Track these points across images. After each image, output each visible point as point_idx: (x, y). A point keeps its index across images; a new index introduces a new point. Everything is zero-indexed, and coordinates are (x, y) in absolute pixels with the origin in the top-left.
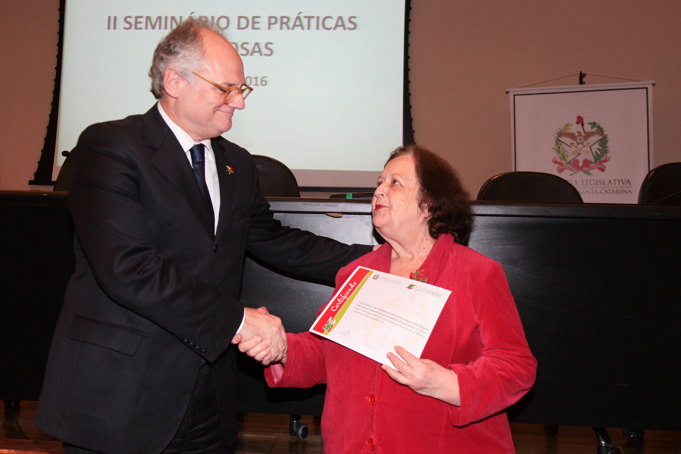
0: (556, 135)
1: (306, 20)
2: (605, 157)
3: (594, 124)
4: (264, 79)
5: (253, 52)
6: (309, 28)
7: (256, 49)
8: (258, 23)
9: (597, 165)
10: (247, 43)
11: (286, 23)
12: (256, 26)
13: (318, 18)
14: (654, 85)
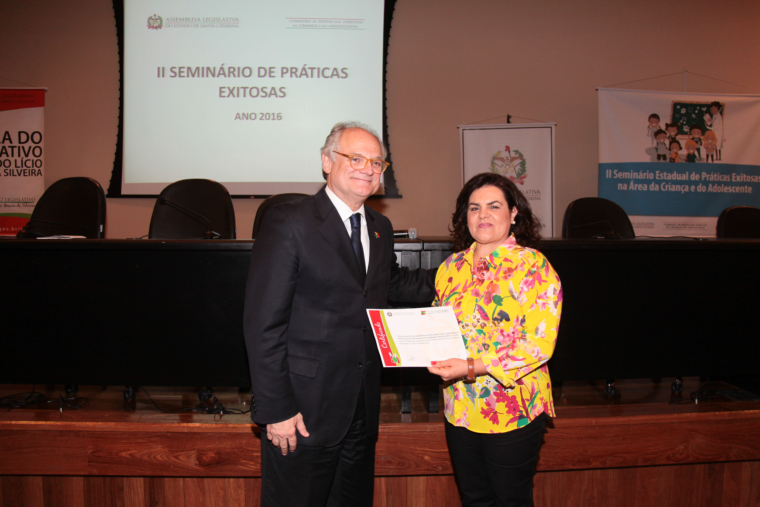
0: (491, 159)
1: (310, 70)
2: (524, 175)
3: (516, 152)
4: (279, 115)
5: (271, 94)
6: (312, 77)
7: (273, 92)
8: (273, 72)
9: (518, 180)
10: (266, 88)
11: (295, 73)
12: (272, 74)
13: (319, 69)
14: (556, 125)
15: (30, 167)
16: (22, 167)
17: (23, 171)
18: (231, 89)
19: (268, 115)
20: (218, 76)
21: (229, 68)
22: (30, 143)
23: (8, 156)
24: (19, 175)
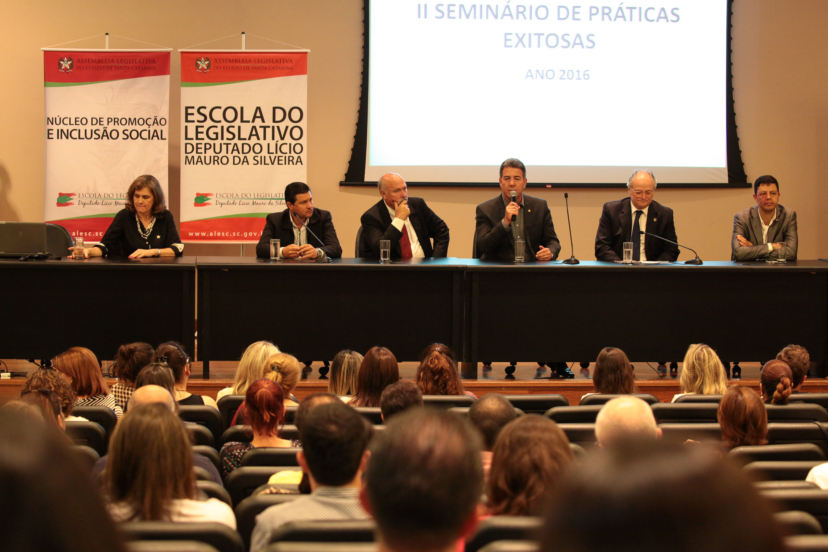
1: (629, 10)
4: (586, 73)
5: (575, 44)
6: (631, 20)
7: (578, 41)
8: (578, 13)
10: (568, 35)
11: (607, 14)
12: (577, 16)
13: (640, 8)
15: (286, 153)
16: (276, 153)
17: (277, 158)
18: (520, 36)
19: (570, 73)
20: (502, 18)
21: (518, 6)
22: (287, 121)
23: (258, 139)
24: (273, 164)
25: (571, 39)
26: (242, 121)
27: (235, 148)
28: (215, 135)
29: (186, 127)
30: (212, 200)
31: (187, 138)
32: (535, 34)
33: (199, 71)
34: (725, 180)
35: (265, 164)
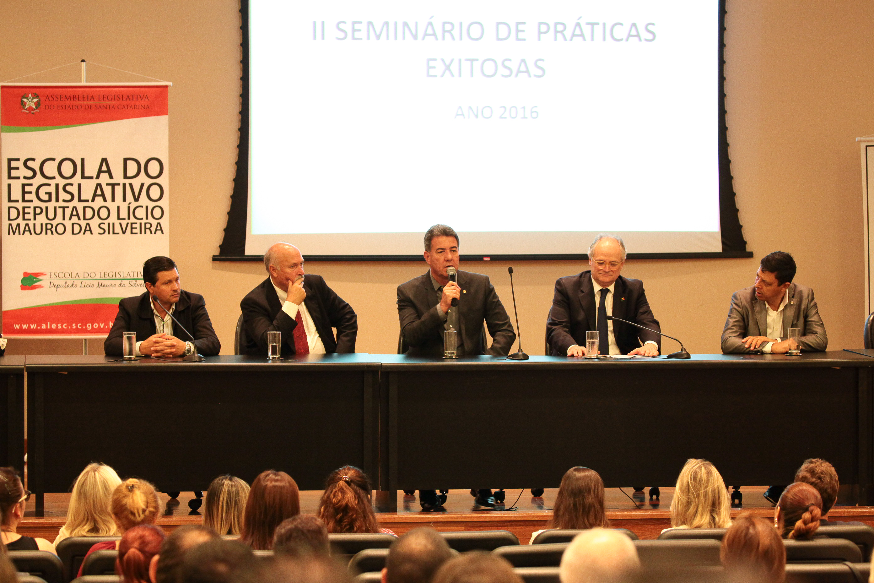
1: (589, 27)
4: (534, 110)
5: (519, 72)
6: (592, 39)
7: (523, 68)
8: (523, 31)
10: (509, 60)
11: (562, 32)
12: (521, 35)
13: (604, 24)
15: (142, 219)
16: (129, 218)
17: (129, 226)
18: (447, 63)
19: (513, 110)
20: (423, 39)
21: (444, 23)
22: (143, 177)
23: (105, 200)
24: (124, 233)
25: (514, 66)
26: (83, 177)
27: (75, 213)
28: (47, 196)
29: (9, 186)
30: (44, 281)
31: (10, 200)
32: (467, 60)
33: (26, 111)
34: (718, 248)
35: (114, 233)
